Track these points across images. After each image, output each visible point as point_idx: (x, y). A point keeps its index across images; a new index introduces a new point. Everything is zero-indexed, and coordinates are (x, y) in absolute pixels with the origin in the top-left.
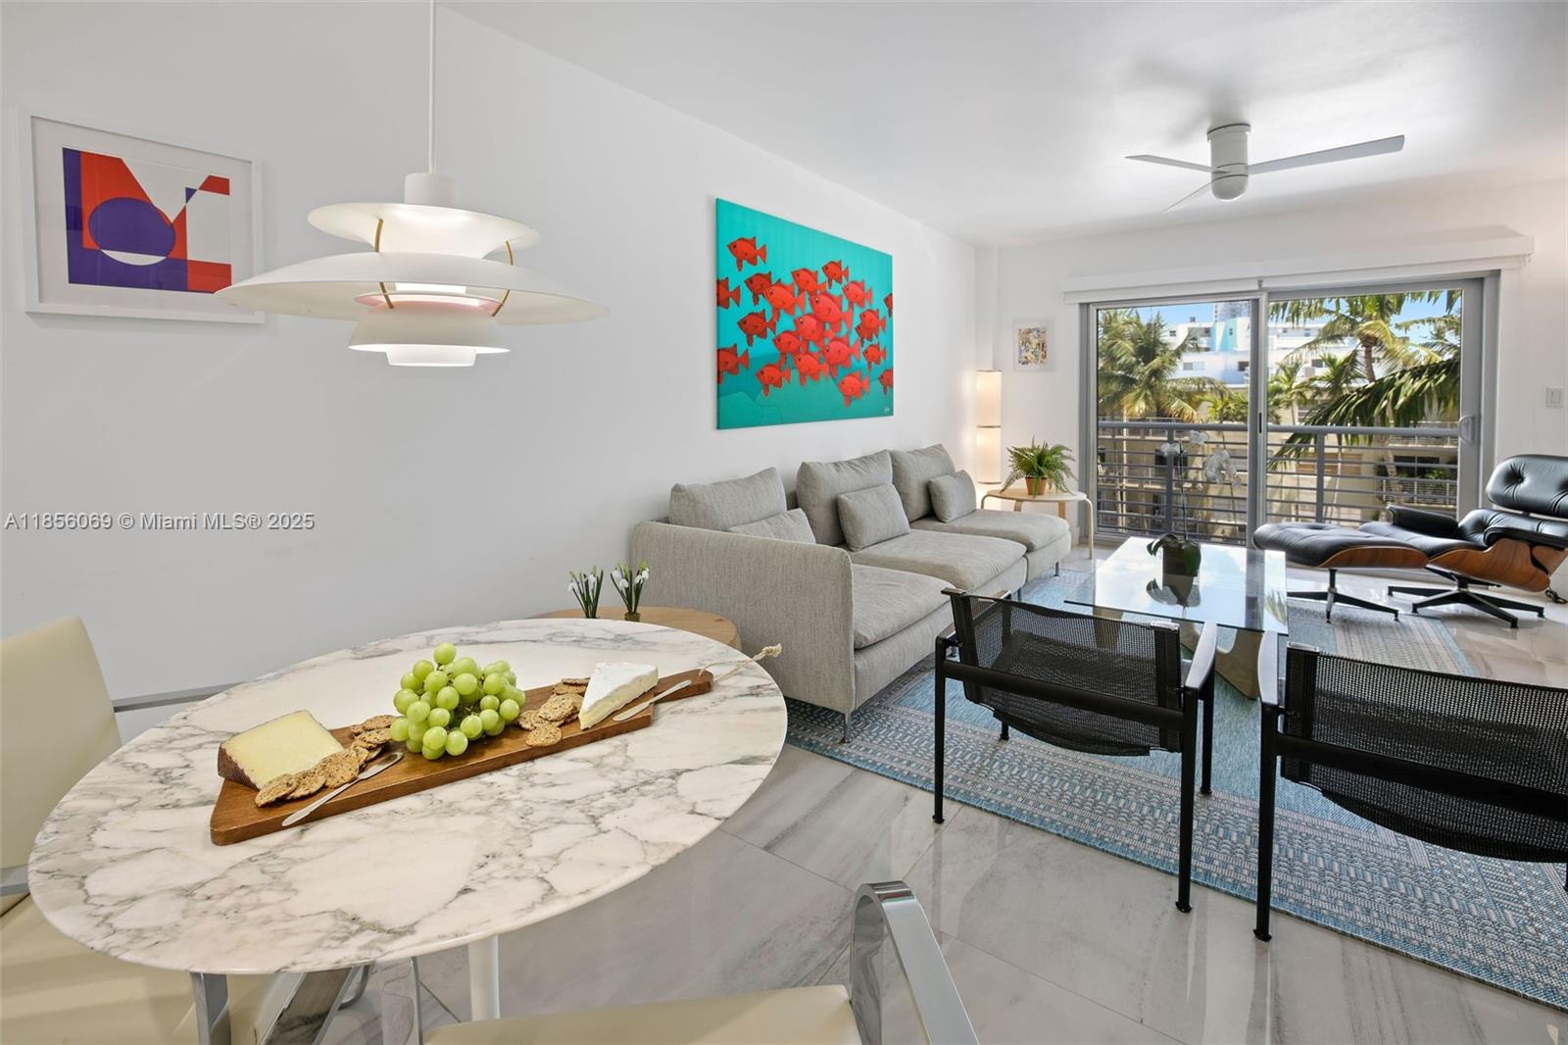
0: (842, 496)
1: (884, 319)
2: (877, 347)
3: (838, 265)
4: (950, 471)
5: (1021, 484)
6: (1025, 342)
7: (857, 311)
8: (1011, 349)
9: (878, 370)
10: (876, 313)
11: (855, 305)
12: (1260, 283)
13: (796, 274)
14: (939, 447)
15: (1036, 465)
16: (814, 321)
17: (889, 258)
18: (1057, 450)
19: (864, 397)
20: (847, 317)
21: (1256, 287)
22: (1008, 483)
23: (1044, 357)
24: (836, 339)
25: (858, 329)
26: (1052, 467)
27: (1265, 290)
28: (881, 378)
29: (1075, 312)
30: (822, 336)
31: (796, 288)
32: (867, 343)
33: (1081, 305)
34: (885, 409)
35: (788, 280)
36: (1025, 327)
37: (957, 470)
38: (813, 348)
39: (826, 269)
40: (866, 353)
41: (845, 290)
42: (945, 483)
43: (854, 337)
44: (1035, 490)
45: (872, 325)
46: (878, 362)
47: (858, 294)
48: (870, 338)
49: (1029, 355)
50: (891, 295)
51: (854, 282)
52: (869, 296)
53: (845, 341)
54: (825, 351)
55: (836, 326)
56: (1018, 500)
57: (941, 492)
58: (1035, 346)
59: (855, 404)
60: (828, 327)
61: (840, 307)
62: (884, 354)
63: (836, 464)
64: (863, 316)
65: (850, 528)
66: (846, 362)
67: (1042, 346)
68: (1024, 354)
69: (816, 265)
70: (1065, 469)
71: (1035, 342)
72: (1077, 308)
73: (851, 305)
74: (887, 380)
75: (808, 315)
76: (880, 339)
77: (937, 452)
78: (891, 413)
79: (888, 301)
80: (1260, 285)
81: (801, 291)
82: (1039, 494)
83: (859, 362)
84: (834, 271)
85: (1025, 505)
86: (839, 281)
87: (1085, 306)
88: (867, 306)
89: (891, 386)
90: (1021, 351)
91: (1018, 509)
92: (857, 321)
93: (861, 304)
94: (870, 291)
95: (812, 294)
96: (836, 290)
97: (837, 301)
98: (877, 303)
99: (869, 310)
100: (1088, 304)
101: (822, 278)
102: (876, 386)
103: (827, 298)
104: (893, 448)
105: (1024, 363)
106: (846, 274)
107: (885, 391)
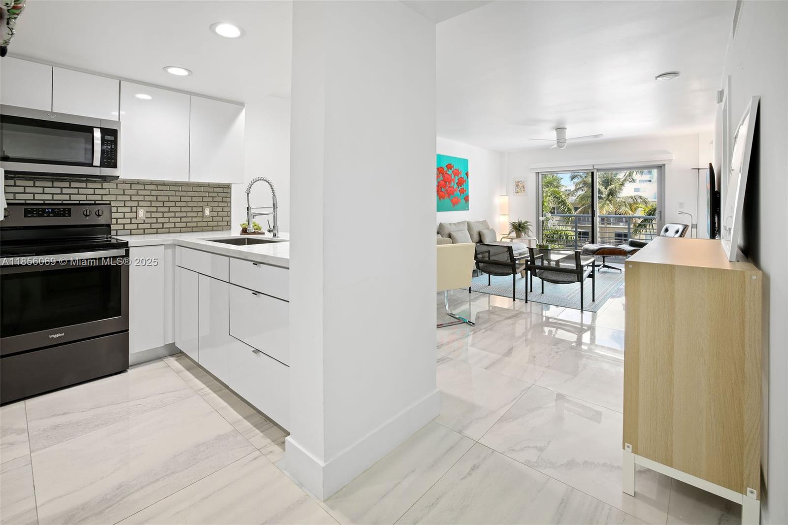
0: (452, 232)
1: (465, 180)
2: (463, 189)
3: (450, 165)
4: (488, 228)
5: (514, 234)
6: (517, 186)
7: (457, 178)
8: (512, 187)
9: (463, 196)
10: (463, 178)
11: (456, 176)
12: (593, 166)
14: (485, 221)
15: (518, 227)
16: (443, 182)
17: (467, 160)
18: (526, 222)
19: (459, 204)
20: (453, 180)
22: (509, 234)
23: (524, 191)
24: (450, 187)
25: (457, 183)
26: (523, 228)
27: (595, 169)
28: (465, 198)
29: (534, 176)
30: (446, 186)
31: (439, 172)
32: (460, 188)
33: (536, 173)
34: (466, 208)
36: (517, 180)
37: (491, 228)
38: (443, 190)
39: (447, 166)
40: (459, 191)
41: (453, 172)
42: (485, 232)
43: (456, 186)
44: (518, 236)
45: (461, 182)
46: (463, 193)
47: (457, 173)
48: (461, 186)
49: (519, 190)
50: (468, 172)
51: (456, 169)
52: (460, 173)
53: (453, 187)
54: (447, 191)
55: (450, 183)
56: (512, 238)
57: (483, 234)
58: (520, 187)
59: (456, 206)
60: (447, 183)
61: (451, 177)
62: (465, 191)
63: (450, 224)
64: (458, 179)
65: (454, 238)
66: (453, 194)
67: (523, 187)
68: (517, 190)
69: (444, 165)
70: (528, 229)
71: (520, 185)
72: (535, 174)
73: (455, 176)
74: (467, 199)
75: (442, 180)
76: (464, 186)
77: (484, 222)
78: (468, 210)
79: (467, 174)
83: (457, 193)
84: (449, 166)
85: (514, 241)
86: (451, 169)
87: (538, 173)
88: (460, 176)
89: (468, 201)
91: (511, 241)
92: (456, 181)
93: (458, 175)
94: (461, 171)
95: (443, 174)
96: (450, 172)
97: (450, 176)
98: (463, 175)
99: (461, 178)
101: (446, 169)
102: (463, 201)
103: (447, 175)
104: (468, 220)
105: (517, 193)
106: (453, 167)
107: (466, 203)
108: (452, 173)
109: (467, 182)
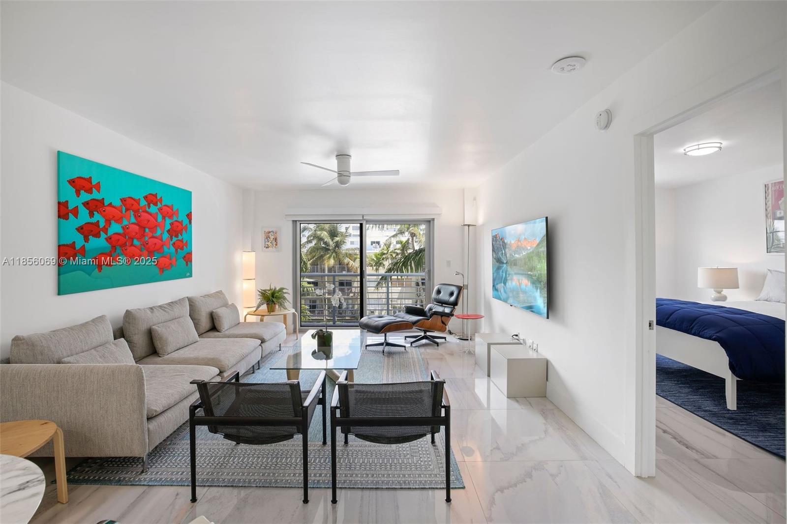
0: (154, 327)
1: (186, 225)
2: (182, 241)
3: (155, 196)
4: (226, 305)
5: (264, 307)
6: (268, 238)
7: (168, 221)
8: (260, 240)
9: (182, 253)
10: (181, 223)
11: (167, 218)
13: (123, 200)
14: (220, 292)
15: (271, 298)
16: (137, 227)
17: (191, 192)
18: (281, 290)
19: (173, 268)
20: (162, 226)
21: (361, 219)
22: (258, 307)
23: (276, 245)
24: (153, 237)
25: (168, 231)
26: (278, 298)
27: (365, 220)
28: (184, 258)
29: (290, 224)
30: (143, 235)
31: (124, 209)
32: (174, 239)
33: (293, 221)
34: (187, 273)
35: (117, 203)
36: (267, 230)
37: (230, 303)
38: (136, 242)
39: (146, 198)
40: (174, 244)
41: (160, 210)
42: (222, 312)
43: (166, 236)
44: (271, 310)
45: (179, 229)
46: (182, 249)
47: (168, 211)
48: (177, 236)
49: (269, 243)
50: (191, 212)
51: (166, 206)
52: (177, 213)
53: (160, 238)
54: (145, 244)
55: (153, 229)
56: (262, 316)
57: (219, 317)
58: (271, 239)
59: (166, 272)
60: (147, 230)
61: (156, 220)
62: (186, 244)
63: (151, 308)
64: (171, 224)
65: (159, 344)
66: (160, 250)
67: (276, 239)
68: (267, 243)
69: (139, 195)
70: (285, 298)
71: (272, 237)
72: (291, 222)
73: (164, 218)
74: (188, 258)
75: (133, 224)
76: (184, 236)
77: (219, 294)
78: (191, 276)
79: (189, 216)
80: (363, 218)
81: (127, 210)
82: (272, 312)
83: (170, 250)
84: (152, 199)
85: (265, 318)
86: (156, 204)
87: (295, 222)
88: (175, 218)
89: (191, 261)
90: (265, 243)
91: (262, 320)
92: (168, 227)
93: (171, 217)
94: (177, 210)
95: (136, 212)
96: (153, 209)
97: (154, 216)
98: (182, 217)
99: (176, 221)
100: (296, 221)
101: (143, 203)
102: (181, 262)
103: (146, 214)
104: (190, 295)
105: (267, 248)
106: (161, 200)
107: (187, 264)
108: (157, 211)
109: (189, 229)
